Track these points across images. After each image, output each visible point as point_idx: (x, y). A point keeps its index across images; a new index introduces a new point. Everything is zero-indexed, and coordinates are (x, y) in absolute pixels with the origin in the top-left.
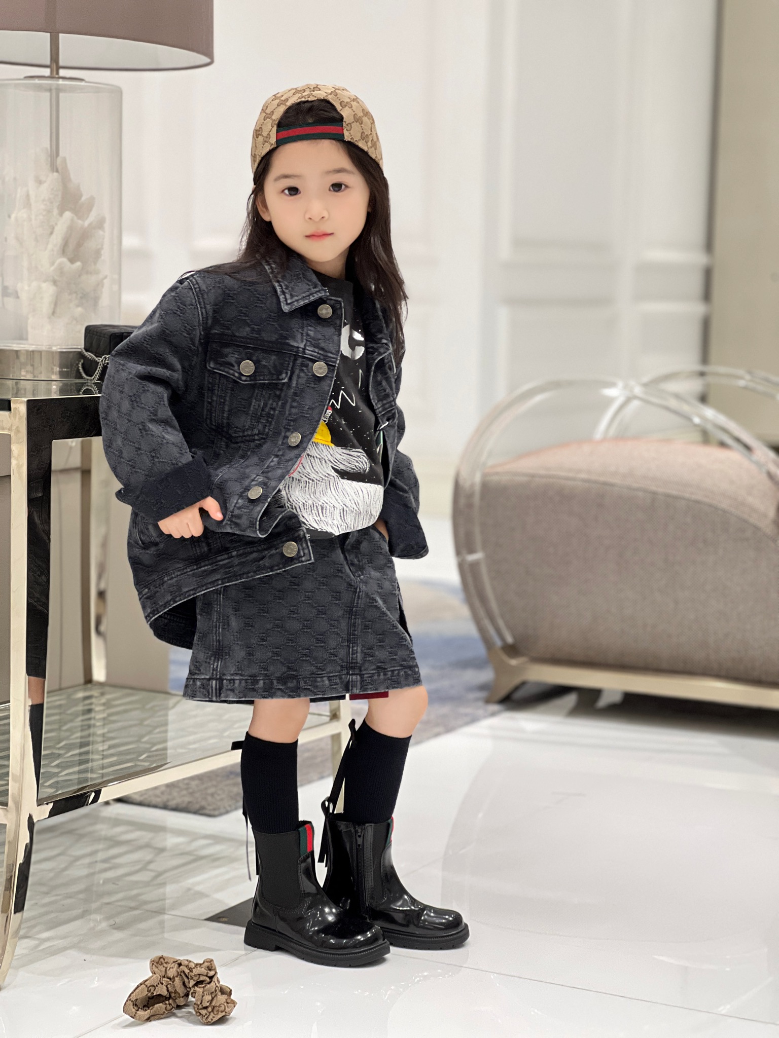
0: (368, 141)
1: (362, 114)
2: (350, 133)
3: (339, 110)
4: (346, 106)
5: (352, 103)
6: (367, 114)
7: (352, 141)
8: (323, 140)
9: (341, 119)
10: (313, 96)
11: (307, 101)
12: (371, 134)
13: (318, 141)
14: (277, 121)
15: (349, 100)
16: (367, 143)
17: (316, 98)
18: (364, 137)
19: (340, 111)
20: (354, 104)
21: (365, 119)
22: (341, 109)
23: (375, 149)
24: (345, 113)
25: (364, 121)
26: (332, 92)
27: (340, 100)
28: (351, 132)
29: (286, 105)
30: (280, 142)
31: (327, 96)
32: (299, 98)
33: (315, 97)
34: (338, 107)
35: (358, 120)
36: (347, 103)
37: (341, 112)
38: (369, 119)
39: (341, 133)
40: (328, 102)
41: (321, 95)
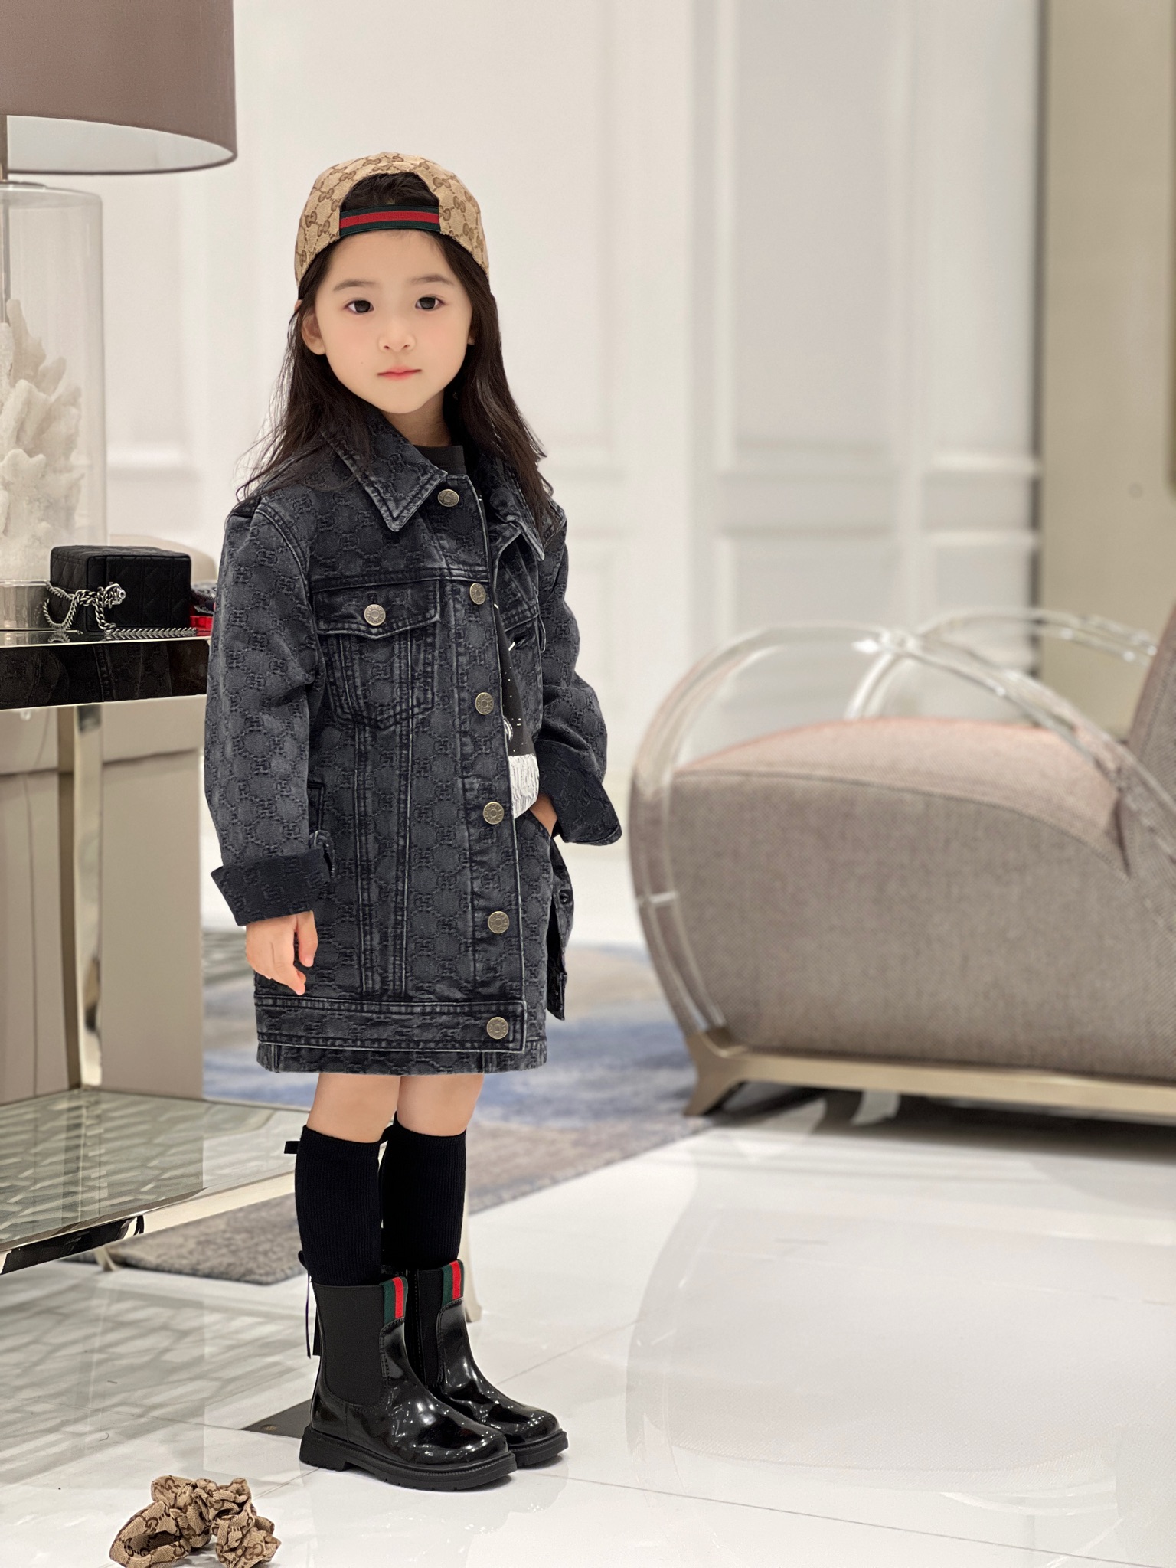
0: (473, 238)
1: (465, 198)
2: (448, 224)
3: (431, 190)
4: (442, 184)
5: (450, 181)
6: (470, 199)
7: (451, 235)
8: (410, 232)
9: (435, 202)
10: (395, 167)
11: (386, 175)
12: (476, 228)
13: (402, 232)
14: (341, 202)
15: (445, 178)
16: (471, 240)
17: (399, 171)
18: (468, 232)
19: (434, 190)
20: (452, 182)
21: (468, 205)
22: (435, 189)
23: (482, 251)
24: (441, 194)
25: (467, 209)
26: (420, 164)
27: (432, 175)
28: (450, 222)
29: (353, 180)
30: (346, 233)
31: (414, 168)
32: (373, 170)
33: (398, 169)
34: (432, 187)
35: (459, 205)
36: (443, 180)
37: (435, 193)
38: (474, 206)
39: (433, 221)
40: (417, 177)
41: (406, 166)
